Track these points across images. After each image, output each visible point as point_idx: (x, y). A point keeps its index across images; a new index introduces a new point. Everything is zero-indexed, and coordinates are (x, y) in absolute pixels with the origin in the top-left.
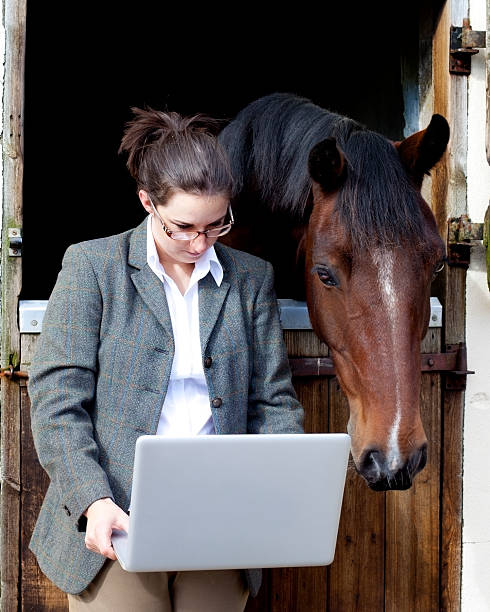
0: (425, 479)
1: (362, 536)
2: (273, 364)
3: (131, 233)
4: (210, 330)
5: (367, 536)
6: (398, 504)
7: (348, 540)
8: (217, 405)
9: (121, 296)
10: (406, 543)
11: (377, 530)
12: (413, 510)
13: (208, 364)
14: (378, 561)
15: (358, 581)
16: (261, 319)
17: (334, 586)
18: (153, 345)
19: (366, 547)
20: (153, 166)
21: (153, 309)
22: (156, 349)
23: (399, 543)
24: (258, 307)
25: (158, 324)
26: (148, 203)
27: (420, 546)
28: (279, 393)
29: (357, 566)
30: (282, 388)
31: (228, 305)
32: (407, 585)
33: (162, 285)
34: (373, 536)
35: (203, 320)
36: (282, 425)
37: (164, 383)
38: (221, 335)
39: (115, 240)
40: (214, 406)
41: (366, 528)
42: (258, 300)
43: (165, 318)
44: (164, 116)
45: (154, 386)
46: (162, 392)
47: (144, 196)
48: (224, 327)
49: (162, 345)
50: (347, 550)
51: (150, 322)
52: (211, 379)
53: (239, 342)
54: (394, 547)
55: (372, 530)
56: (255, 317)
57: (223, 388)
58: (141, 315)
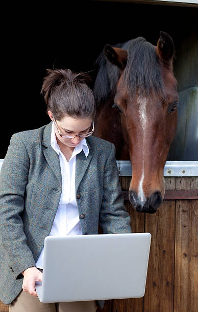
0: (196, 254)
1: (162, 283)
2: (115, 196)
3: (44, 128)
4: (80, 180)
5: (164, 283)
6: (181, 266)
7: (154, 284)
8: (82, 217)
9: (38, 161)
10: (185, 287)
11: (170, 280)
12: (189, 270)
13: (79, 197)
14: (170, 296)
15: (159, 305)
16: (108, 174)
17: (146, 307)
18: (52, 187)
19: (164, 288)
20: (55, 100)
21: (53, 169)
22: (53, 189)
23: (181, 287)
24: (106, 167)
25: (55, 176)
26: (52, 117)
27: (192, 289)
28: (117, 209)
29: (159, 298)
30: (119, 207)
31: (91, 167)
32: (185, 309)
33: (58, 156)
34: (168, 283)
35: (77, 175)
36: (119, 226)
37: (56, 206)
38: (86, 182)
39: (36, 132)
40: (80, 218)
41: (164, 279)
42: (107, 164)
43: (58, 173)
44: (63, 72)
45: (51, 207)
46: (55, 210)
47: (50, 113)
48: (88, 178)
49: (56, 187)
50: (154, 289)
51: (51, 175)
52: (80, 204)
53: (95, 186)
54: (179, 289)
55: (167, 280)
56: (105, 173)
57: (86, 209)
58: (47, 171)
